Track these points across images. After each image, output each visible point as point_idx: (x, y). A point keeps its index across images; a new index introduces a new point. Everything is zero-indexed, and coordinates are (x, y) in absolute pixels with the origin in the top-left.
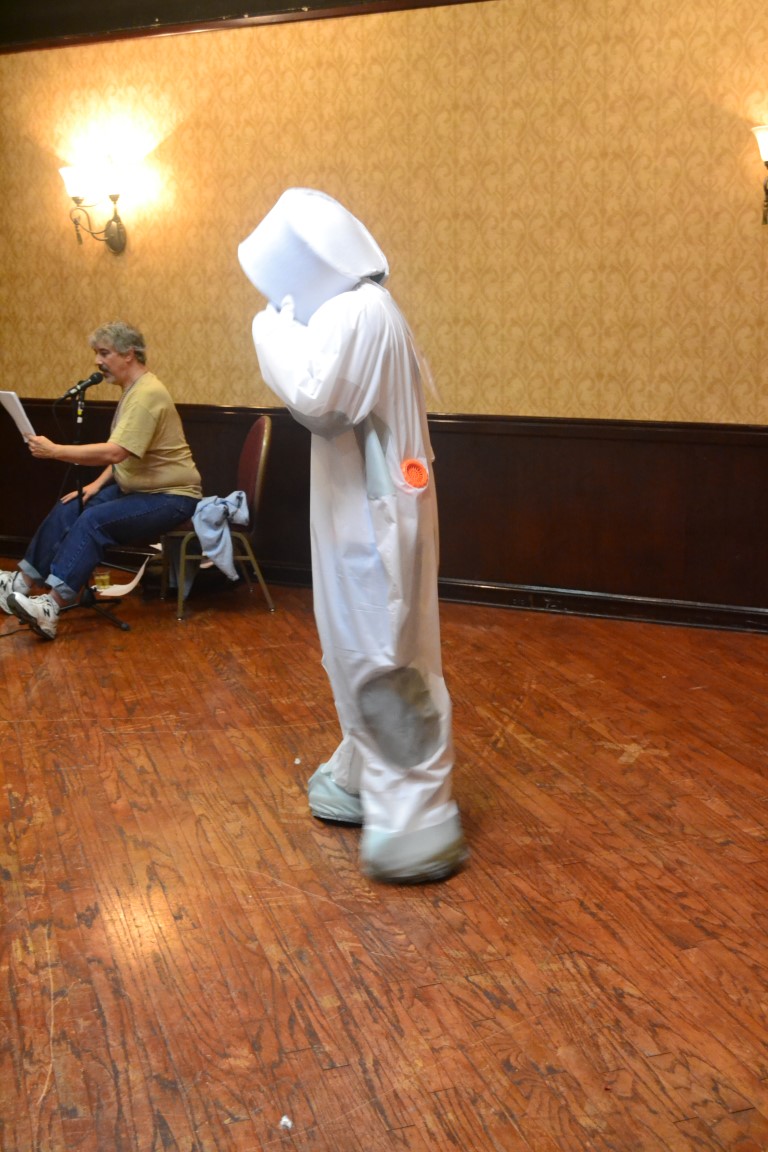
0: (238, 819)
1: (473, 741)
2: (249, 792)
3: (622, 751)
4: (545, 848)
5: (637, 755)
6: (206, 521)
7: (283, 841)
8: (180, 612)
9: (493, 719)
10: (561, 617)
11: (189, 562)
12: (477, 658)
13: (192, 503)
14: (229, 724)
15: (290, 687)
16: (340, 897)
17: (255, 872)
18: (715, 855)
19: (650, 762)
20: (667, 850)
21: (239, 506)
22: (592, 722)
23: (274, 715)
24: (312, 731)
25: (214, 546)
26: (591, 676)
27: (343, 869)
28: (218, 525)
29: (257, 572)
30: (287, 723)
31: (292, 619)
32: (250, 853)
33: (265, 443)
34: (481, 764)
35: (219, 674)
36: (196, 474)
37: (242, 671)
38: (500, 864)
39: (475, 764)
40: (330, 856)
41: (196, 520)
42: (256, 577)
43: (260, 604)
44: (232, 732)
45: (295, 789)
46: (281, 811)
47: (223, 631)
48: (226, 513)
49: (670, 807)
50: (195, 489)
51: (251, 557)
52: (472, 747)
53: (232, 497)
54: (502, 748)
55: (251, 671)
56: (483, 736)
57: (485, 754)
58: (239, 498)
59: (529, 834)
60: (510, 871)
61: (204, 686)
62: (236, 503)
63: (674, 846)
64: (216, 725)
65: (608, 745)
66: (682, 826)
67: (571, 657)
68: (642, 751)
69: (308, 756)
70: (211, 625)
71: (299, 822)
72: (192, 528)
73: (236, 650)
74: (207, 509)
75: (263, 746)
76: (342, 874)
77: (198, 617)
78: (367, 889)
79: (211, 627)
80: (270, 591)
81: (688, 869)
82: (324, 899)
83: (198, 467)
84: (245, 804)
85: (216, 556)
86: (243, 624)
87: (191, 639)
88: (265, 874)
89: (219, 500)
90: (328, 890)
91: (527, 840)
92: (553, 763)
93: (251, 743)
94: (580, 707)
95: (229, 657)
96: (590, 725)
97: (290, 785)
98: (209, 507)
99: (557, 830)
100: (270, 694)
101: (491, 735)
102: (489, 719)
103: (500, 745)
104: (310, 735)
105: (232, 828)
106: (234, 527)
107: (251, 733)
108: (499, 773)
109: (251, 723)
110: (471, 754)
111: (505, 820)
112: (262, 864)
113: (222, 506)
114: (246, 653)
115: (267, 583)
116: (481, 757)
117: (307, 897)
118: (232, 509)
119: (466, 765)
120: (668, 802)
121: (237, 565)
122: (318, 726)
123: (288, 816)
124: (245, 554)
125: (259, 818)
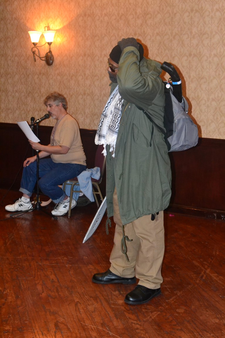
0: (93, 304)
2: (98, 293)
7: (112, 315)
8: (69, 214)
14: (89, 263)
17: (100, 328)
25: (85, 187)
32: (98, 319)
34: (196, 286)
38: (205, 331)
40: (132, 323)
42: (101, 201)
45: (117, 292)
46: (111, 302)
48: (91, 174)
51: (100, 193)
54: (205, 280)
57: (198, 281)
58: (97, 169)
59: (218, 318)
60: (210, 334)
62: (96, 171)
64: (83, 263)
71: (119, 307)
84: (96, 298)
85: (85, 191)
88: (105, 329)
91: (217, 321)
97: (115, 291)
101: (200, 274)
103: (204, 278)
105: (90, 308)
106: (93, 180)
108: (204, 290)
109: (98, 263)
111: (207, 311)
112: (103, 325)
116: (196, 283)
123: (114, 304)
124: (98, 191)
125: (102, 304)
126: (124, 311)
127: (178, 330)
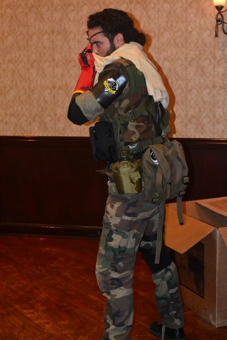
1: (94, 314)
9: (100, 301)
12: (80, 268)
69: (5, 329)
92: (140, 323)
102: (98, 301)
119: (95, 328)
122: (5, 312)
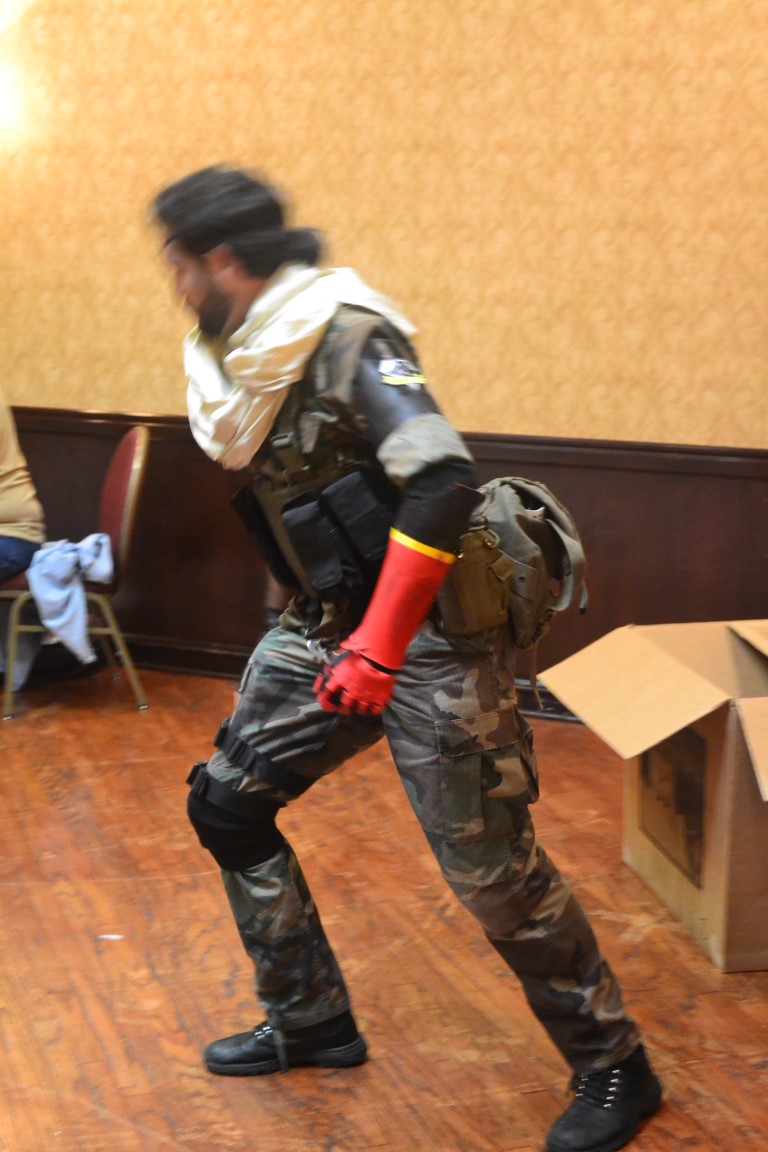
0: (53, 1016)
2: (75, 976)
3: (626, 926)
4: (499, 1068)
5: (647, 931)
6: (49, 577)
7: (115, 1050)
8: (8, 708)
10: (560, 725)
11: (23, 636)
13: (29, 549)
14: (58, 875)
15: (154, 821)
16: (188, 1137)
17: (69, 1096)
18: (746, 1084)
19: (665, 941)
20: (676, 1073)
21: (97, 555)
22: (587, 881)
23: (127, 863)
24: (179, 887)
25: (58, 613)
26: (594, 813)
27: (197, 1094)
28: (65, 582)
29: (123, 652)
30: (142, 873)
31: (170, 720)
32: (65, 1068)
33: (137, 465)
34: (419, 940)
35: (55, 799)
36: (35, 507)
37: (88, 797)
38: (429, 1090)
39: (410, 941)
40: (182, 1075)
41: (34, 575)
42: (118, 659)
43: (127, 699)
44: (62, 886)
45: (144, 972)
46: (120, 1005)
47: (69, 737)
48: (78, 565)
49: (687, 1008)
50: (33, 528)
51: (112, 630)
52: (408, 916)
53: (89, 541)
54: (453, 917)
55: (101, 795)
56: (424, 898)
57: (426, 925)
58: (98, 545)
59: (477, 1046)
60: (444, 1100)
61: (29, 817)
62: (93, 549)
63: (686, 1068)
64: (40, 876)
65: (608, 916)
66: (702, 1038)
67: (567, 784)
68: (656, 926)
70: (54, 726)
71: (143, 1022)
72: (26, 587)
73: (83, 765)
74: (51, 559)
75: (105, 908)
76: (197, 1101)
77: (35, 715)
78: (230, 1125)
79: (52, 729)
80: (142, 679)
81: (703, 1102)
82: (165, 1139)
83: (39, 497)
84: (67, 994)
85: (62, 627)
86: (98, 726)
87: (20, 747)
88: (83, 1101)
89: (70, 546)
90: (172, 1125)
91: (473, 1056)
93: (87, 903)
94: (572, 858)
95: (71, 775)
96: (584, 886)
97: (136, 968)
98: (54, 557)
99: (519, 1041)
100: (126, 830)
101: (438, 898)
103: (449, 913)
104: (177, 892)
105: (44, 1029)
106: (90, 586)
107: (89, 888)
108: (443, 954)
109: (92, 874)
110: (406, 926)
111: (445, 1025)
112: (82, 1084)
113: (71, 556)
114: (99, 770)
115: (137, 667)
116: (420, 930)
117: (140, 1135)
118: (86, 560)
120: (685, 1001)
121: (95, 642)
122: (187, 880)
123: (129, 1013)
124: (105, 625)
125: (85, 1015)
126: (160, 1035)
127: (336, 1091)
